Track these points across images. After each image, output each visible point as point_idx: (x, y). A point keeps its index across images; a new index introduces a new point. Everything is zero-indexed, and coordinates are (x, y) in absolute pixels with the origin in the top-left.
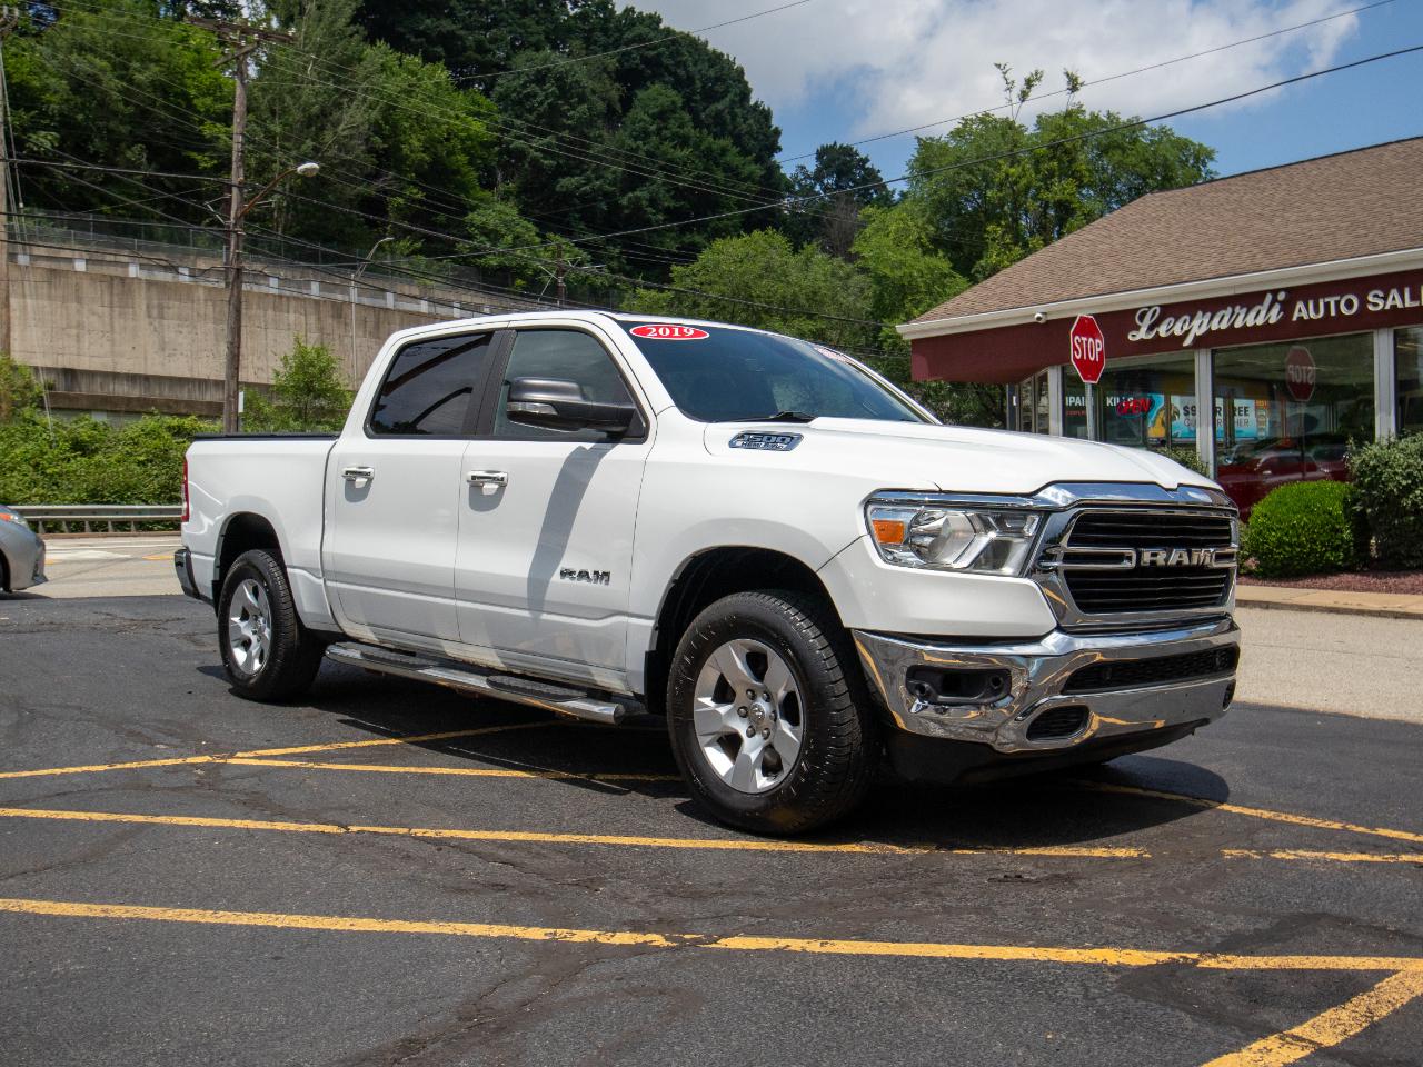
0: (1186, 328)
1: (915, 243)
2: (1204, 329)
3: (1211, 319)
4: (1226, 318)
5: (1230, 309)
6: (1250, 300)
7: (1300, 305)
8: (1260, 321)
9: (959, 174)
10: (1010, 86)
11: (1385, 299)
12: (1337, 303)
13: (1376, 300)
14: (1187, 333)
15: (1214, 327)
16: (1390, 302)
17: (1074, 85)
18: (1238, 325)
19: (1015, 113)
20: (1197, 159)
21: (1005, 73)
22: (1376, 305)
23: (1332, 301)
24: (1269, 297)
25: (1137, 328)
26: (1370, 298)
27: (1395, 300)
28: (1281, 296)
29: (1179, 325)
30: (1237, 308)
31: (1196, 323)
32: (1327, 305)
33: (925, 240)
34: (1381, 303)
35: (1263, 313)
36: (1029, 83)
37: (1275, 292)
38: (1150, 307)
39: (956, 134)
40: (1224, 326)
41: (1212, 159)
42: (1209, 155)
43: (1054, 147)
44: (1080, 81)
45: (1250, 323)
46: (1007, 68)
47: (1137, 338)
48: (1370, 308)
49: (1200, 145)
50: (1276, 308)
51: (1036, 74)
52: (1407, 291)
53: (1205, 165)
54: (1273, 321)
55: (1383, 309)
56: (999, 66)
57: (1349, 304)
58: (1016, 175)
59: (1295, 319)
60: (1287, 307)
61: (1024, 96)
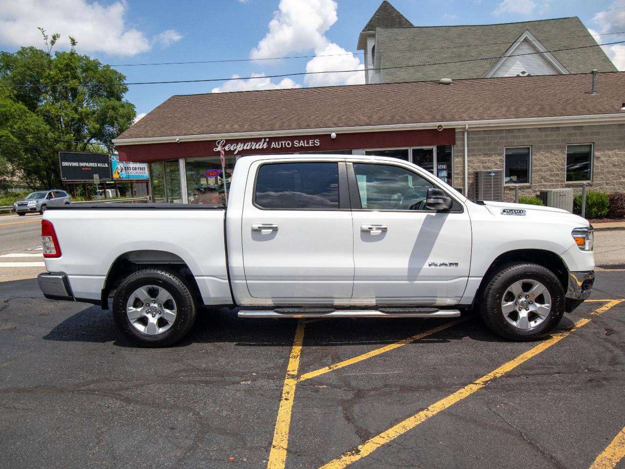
0: (235, 148)
1: (8, 97)
2: (241, 149)
3: (244, 146)
4: (249, 145)
5: (250, 143)
6: (258, 140)
7: (273, 143)
8: (261, 147)
9: (26, 71)
10: (46, 38)
11: (299, 143)
12: (285, 143)
13: (296, 144)
14: (236, 149)
15: (245, 148)
16: (300, 145)
17: (74, 43)
18: (253, 148)
19: (50, 49)
20: (120, 79)
21: (43, 32)
22: (297, 145)
23: (283, 142)
24: (263, 140)
25: (217, 147)
26: (295, 143)
27: (302, 144)
28: (267, 140)
29: (232, 146)
30: (253, 143)
31: (239, 146)
32: (282, 144)
33: (12, 96)
34: (298, 144)
35: (261, 145)
36: (54, 38)
37: (265, 138)
38: (221, 140)
39: (20, 53)
40: (248, 148)
41: (125, 79)
42: (124, 78)
43: (67, 65)
44: (76, 41)
45: (257, 148)
46: (44, 30)
47: (217, 150)
48: (295, 145)
49: (121, 74)
50: (266, 144)
51: (57, 35)
52: (305, 141)
53: (123, 81)
54: (265, 147)
55: (299, 146)
56: (39, 28)
57: (288, 144)
58: (54, 74)
59: (272, 147)
60: (269, 143)
61: (53, 43)
